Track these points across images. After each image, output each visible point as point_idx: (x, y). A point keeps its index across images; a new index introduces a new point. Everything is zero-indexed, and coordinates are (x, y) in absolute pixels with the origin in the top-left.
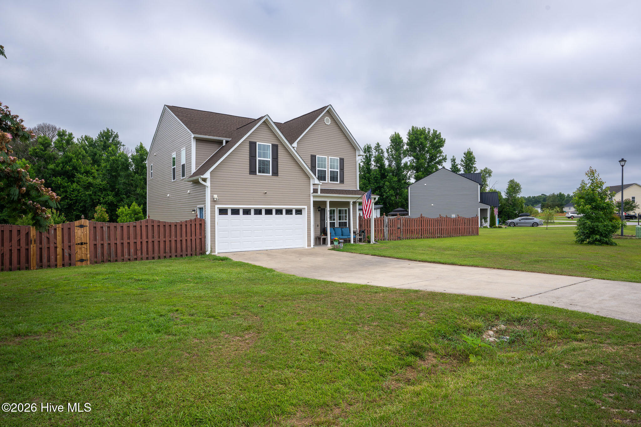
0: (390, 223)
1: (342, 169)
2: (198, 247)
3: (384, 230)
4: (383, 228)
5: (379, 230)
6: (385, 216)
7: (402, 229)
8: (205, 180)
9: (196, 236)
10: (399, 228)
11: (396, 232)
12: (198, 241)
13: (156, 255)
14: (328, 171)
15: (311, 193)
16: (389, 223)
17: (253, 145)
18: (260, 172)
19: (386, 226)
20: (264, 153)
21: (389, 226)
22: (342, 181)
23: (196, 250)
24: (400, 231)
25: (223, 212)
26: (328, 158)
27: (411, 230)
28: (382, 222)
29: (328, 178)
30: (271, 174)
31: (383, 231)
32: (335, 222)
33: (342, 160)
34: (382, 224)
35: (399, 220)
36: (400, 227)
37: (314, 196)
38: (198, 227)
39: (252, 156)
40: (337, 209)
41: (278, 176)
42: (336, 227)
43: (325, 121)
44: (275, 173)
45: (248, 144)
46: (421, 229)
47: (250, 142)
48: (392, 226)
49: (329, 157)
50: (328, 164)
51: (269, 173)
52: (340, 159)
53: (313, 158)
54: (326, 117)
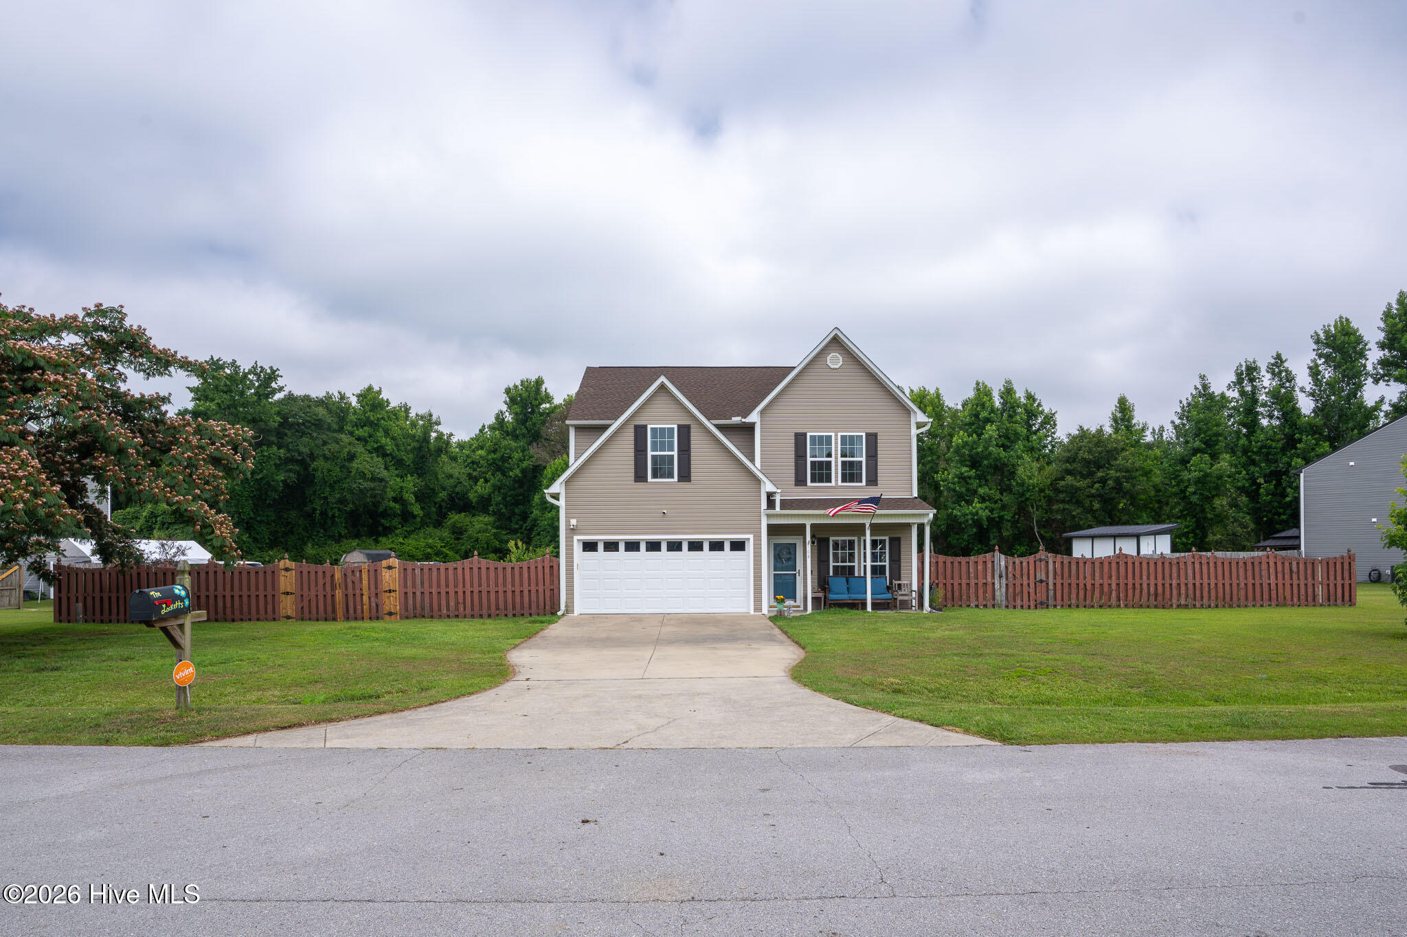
0: (1014, 568)
1: (872, 456)
2: (548, 602)
3: (993, 584)
4: (989, 579)
5: (980, 585)
6: (997, 554)
7: (1051, 587)
8: (556, 496)
9: (544, 585)
10: (1041, 581)
11: (1032, 591)
12: (548, 593)
13: (485, 612)
14: (836, 462)
15: (762, 510)
16: (1010, 569)
17: (640, 432)
18: (655, 476)
19: (1001, 576)
20: (663, 443)
21: (1010, 575)
22: (873, 480)
23: (545, 608)
24: (1044, 589)
25: (590, 547)
26: (836, 436)
27: (1081, 586)
28: (989, 565)
29: (836, 477)
30: (676, 479)
31: (989, 588)
32: (854, 566)
33: (872, 439)
34: (989, 571)
35: (1043, 563)
36: (1044, 578)
37: (768, 516)
38: (547, 570)
39: (640, 449)
40: (860, 538)
41: (690, 481)
42: (856, 575)
43: (828, 363)
44: (685, 476)
45: (633, 430)
46: (1118, 584)
47: (635, 426)
48: (1018, 576)
49: (840, 434)
50: (836, 447)
51: (673, 477)
52: (868, 435)
53: (800, 439)
54: (832, 354)
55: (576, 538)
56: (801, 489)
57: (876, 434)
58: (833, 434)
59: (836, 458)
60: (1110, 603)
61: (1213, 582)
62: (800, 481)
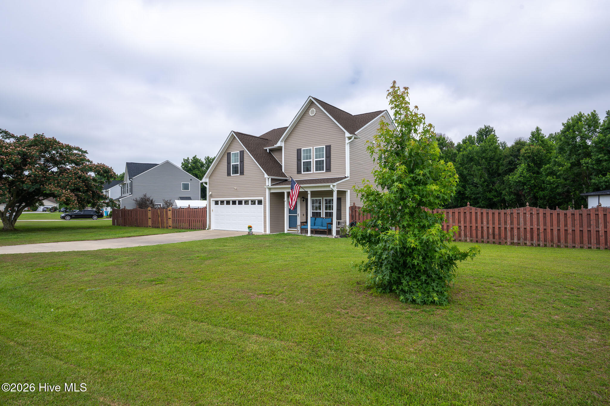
1: (328, 156)
14: (313, 161)
15: (266, 186)
18: (233, 173)
20: (235, 159)
22: (328, 169)
25: (217, 203)
29: (313, 169)
32: (321, 212)
33: (328, 148)
37: (270, 189)
39: (229, 163)
40: (323, 198)
41: (243, 175)
42: (322, 217)
45: (227, 155)
47: (228, 153)
49: (315, 147)
50: (313, 154)
51: (238, 173)
52: (326, 147)
53: (299, 151)
54: (311, 109)
55: (212, 199)
56: (299, 175)
57: (330, 145)
58: (312, 148)
59: (313, 160)
60: (460, 238)
61: (542, 228)
62: (299, 172)
